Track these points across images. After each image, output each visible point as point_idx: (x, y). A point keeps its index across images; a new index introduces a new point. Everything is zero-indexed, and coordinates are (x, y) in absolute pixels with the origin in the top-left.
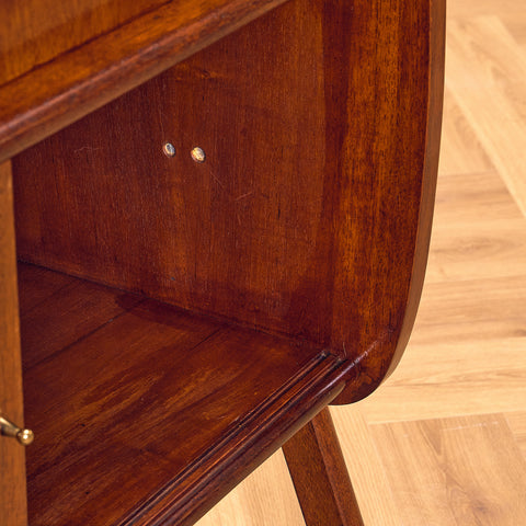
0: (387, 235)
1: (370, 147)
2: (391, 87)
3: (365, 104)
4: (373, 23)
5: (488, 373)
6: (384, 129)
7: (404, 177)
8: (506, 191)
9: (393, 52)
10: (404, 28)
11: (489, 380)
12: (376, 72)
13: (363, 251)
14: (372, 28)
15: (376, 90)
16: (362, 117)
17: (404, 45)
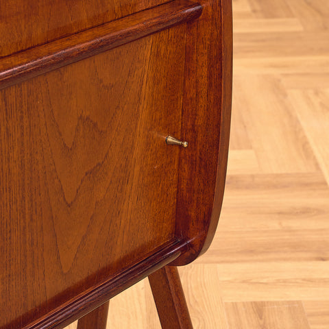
0: (203, 171)
1: (194, 122)
2: (204, 89)
3: (191, 99)
4: (195, 56)
5: (297, 279)
6: (201, 113)
7: (210, 139)
8: (325, 183)
9: (204, 71)
10: (210, 59)
11: (297, 283)
12: (197, 82)
13: (191, 179)
14: (195, 59)
15: (197, 92)
16: (190, 106)
17: (210, 67)
